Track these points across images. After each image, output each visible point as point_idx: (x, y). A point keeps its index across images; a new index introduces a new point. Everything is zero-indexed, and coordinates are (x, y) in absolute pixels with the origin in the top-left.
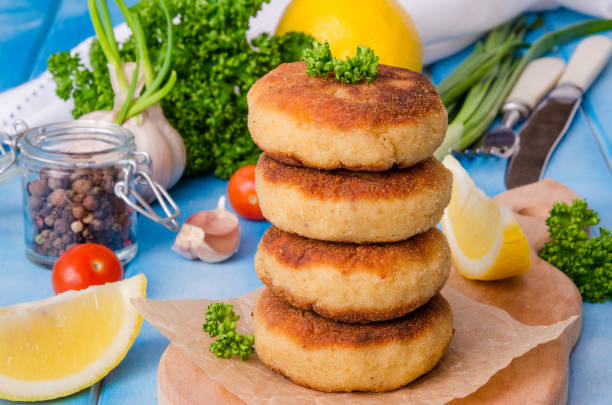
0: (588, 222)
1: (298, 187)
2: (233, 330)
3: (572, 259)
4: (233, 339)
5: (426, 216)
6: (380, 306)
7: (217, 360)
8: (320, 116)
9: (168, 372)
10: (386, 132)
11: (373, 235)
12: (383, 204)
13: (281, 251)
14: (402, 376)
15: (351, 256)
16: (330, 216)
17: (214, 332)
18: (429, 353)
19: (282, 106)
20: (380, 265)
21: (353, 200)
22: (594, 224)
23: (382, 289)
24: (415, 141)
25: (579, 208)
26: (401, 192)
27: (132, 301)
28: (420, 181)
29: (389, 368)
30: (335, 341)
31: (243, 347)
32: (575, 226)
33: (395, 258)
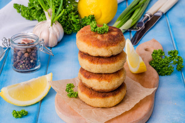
0: (162, 55)
1: (88, 60)
2: (73, 91)
3: (157, 65)
4: (73, 93)
5: (119, 67)
6: (108, 89)
7: (69, 98)
8: (94, 44)
9: (57, 100)
10: (110, 48)
11: (106, 72)
12: (109, 65)
13: (84, 74)
14: (113, 104)
15: (101, 77)
16: (96, 68)
17: (68, 91)
18: (120, 99)
19: (84, 41)
20: (108, 79)
21: (102, 64)
22: (163, 55)
23: (109, 85)
24: (117, 50)
25: (160, 51)
26: (113, 62)
27: (49, 82)
28: (118, 58)
29: (110, 103)
30: (97, 96)
31: (75, 95)
32: (158, 56)
33: (112, 77)
